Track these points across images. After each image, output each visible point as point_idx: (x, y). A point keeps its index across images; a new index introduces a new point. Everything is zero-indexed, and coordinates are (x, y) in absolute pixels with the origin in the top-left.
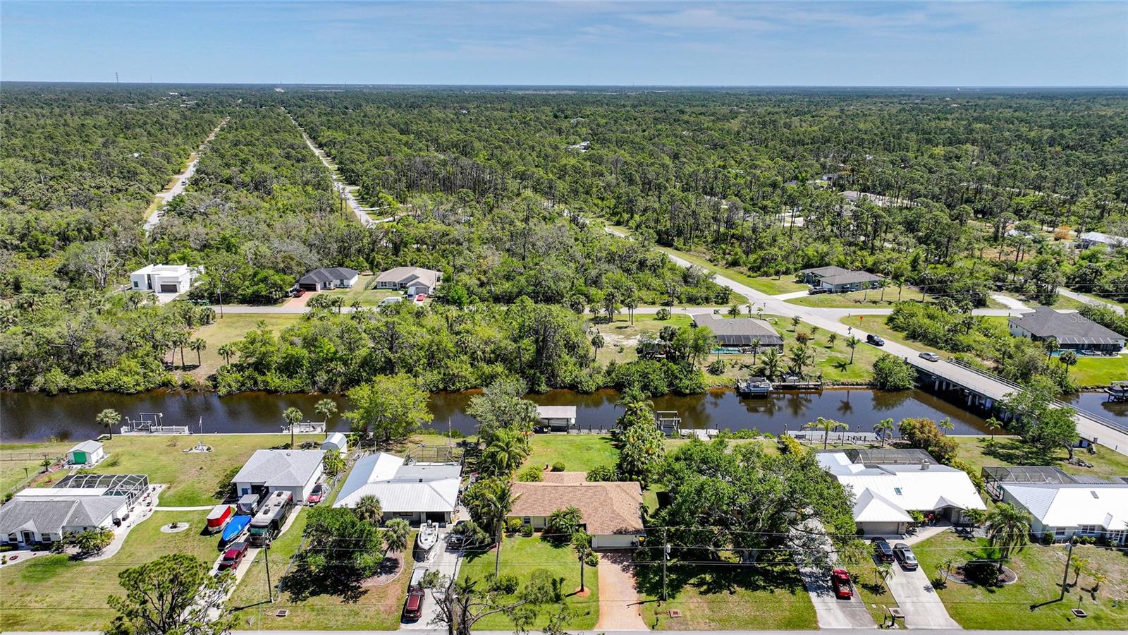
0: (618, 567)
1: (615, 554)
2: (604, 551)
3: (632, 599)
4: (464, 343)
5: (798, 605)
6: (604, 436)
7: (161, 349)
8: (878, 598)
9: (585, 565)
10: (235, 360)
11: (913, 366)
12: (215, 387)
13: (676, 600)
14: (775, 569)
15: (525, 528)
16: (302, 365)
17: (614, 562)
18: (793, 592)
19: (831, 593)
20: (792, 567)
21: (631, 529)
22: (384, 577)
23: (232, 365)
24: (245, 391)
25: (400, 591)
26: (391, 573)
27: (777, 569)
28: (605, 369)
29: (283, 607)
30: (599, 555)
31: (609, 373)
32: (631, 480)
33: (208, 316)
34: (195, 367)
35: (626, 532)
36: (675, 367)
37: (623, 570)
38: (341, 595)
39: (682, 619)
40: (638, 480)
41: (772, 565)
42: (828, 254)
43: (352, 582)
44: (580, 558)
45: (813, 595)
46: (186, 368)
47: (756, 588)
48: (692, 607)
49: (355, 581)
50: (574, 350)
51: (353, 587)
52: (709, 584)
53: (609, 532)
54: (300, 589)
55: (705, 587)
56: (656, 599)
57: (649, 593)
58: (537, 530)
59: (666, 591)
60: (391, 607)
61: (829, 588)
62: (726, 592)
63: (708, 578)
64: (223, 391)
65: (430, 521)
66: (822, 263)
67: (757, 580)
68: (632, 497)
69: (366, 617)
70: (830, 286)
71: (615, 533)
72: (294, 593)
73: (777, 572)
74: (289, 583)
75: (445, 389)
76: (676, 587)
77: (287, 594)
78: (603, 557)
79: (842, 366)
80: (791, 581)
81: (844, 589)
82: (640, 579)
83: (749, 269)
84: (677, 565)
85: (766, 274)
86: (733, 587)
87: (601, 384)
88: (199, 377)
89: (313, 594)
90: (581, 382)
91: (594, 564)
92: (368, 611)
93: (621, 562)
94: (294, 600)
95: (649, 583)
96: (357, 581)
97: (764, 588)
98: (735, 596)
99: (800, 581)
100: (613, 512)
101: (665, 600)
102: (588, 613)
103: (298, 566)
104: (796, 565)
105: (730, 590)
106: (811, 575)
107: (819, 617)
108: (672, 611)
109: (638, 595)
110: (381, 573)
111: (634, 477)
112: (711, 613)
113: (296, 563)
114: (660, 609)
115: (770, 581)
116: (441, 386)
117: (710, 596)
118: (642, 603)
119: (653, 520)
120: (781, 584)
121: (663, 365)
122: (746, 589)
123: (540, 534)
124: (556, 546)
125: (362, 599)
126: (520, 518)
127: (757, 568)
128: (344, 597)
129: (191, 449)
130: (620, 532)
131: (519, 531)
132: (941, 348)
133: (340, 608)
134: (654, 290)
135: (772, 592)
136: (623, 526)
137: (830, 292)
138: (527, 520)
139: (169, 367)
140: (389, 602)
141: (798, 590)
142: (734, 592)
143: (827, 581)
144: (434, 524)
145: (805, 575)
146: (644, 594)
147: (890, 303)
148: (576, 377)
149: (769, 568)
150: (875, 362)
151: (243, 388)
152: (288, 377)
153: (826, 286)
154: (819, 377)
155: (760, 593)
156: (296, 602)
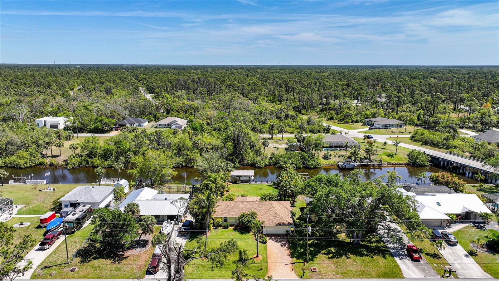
0: (278, 244)
1: (276, 237)
2: (271, 236)
3: (288, 261)
4: (197, 143)
5: (389, 264)
6: (269, 184)
7: (41, 147)
8: (436, 260)
9: (259, 243)
10: (78, 151)
11: (428, 155)
12: (67, 165)
13: (314, 262)
14: (372, 245)
15: (224, 224)
16: (112, 154)
17: (277, 241)
18: (385, 258)
19: (408, 258)
20: (382, 244)
21: (286, 223)
22: (139, 249)
23: (76, 154)
24: (82, 167)
25: (147, 257)
26: (143, 247)
27: (374, 245)
28: (269, 156)
29: (74, 266)
30: (268, 238)
31: (271, 158)
32: (285, 200)
33: (70, 136)
34: (58, 156)
35: (283, 224)
36: (306, 154)
37: (282, 246)
38: (111, 259)
39: (319, 273)
40: (289, 200)
41: (370, 243)
42: (376, 113)
43: (119, 252)
44: (256, 240)
45: (397, 259)
46: (53, 157)
47: (362, 255)
48: (324, 265)
49: (121, 252)
50: (253, 147)
51: (119, 255)
52: (334, 253)
53: (273, 225)
54: (87, 256)
55: (331, 255)
56: (302, 261)
57: (298, 258)
58: (231, 225)
59: (308, 257)
60: (140, 266)
61: (406, 255)
62: (344, 257)
63: (333, 250)
64: (70, 166)
65: (169, 220)
66: (374, 116)
67: (362, 251)
68: (286, 207)
69: (125, 271)
70: (379, 126)
71: (277, 225)
72: (83, 258)
73: (374, 247)
74: (82, 253)
75: (186, 166)
76: (314, 255)
77: (79, 259)
78: (270, 239)
79: (391, 156)
80: (383, 252)
81: (416, 255)
82: (292, 251)
83: (339, 121)
84: (313, 243)
85: (347, 122)
86: (348, 255)
87: (267, 164)
88: (60, 161)
89: (95, 258)
90: (257, 163)
91: (264, 242)
92: (126, 268)
93: (281, 241)
94: (82, 262)
95: (298, 252)
96: (123, 251)
97: (367, 255)
98: (350, 260)
99: (388, 251)
100: (276, 214)
101: (308, 262)
102: (261, 269)
103: (89, 244)
104: (384, 243)
105: (346, 256)
106: (394, 248)
107: (403, 272)
108: (312, 268)
109: (291, 259)
110: (137, 247)
111: (287, 198)
112: (336, 269)
113: (88, 243)
114: (305, 267)
115: (370, 252)
116: (184, 164)
117: (335, 260)
118: (294, 263)
119: (298, 221)
120: (377, 253)
121: (300, 154)
122: (356, 256)
123: (233, 227)
124: (242, 233)
125: (124, 262)
126: (221, 218)
127: (361, 244)
128: (113, 260)
129: (44, 189)
130: (279, 224)
131: (221, 226)
132: (441, 148)
133: (109, 266)
134: (293, 127)
135: (372, 257)
136: (282, 221)
137: (379, 128)
138: (225, 219)
139: (44, 156)
140: (140, 263)
141: (388, 256)
142: (349, 258)
143: (404, 251)
144: (171, 222)
145: (390, 248)
146: (295, 259)
147: (410, 133)
148: (254, 160)
149: (369, 244)
150: (408, 154)
151: (81, 166)
152: (105, 160)
153: (377, 126)
154: (380, 161)
155: (364, 258)
156: (83, 263)
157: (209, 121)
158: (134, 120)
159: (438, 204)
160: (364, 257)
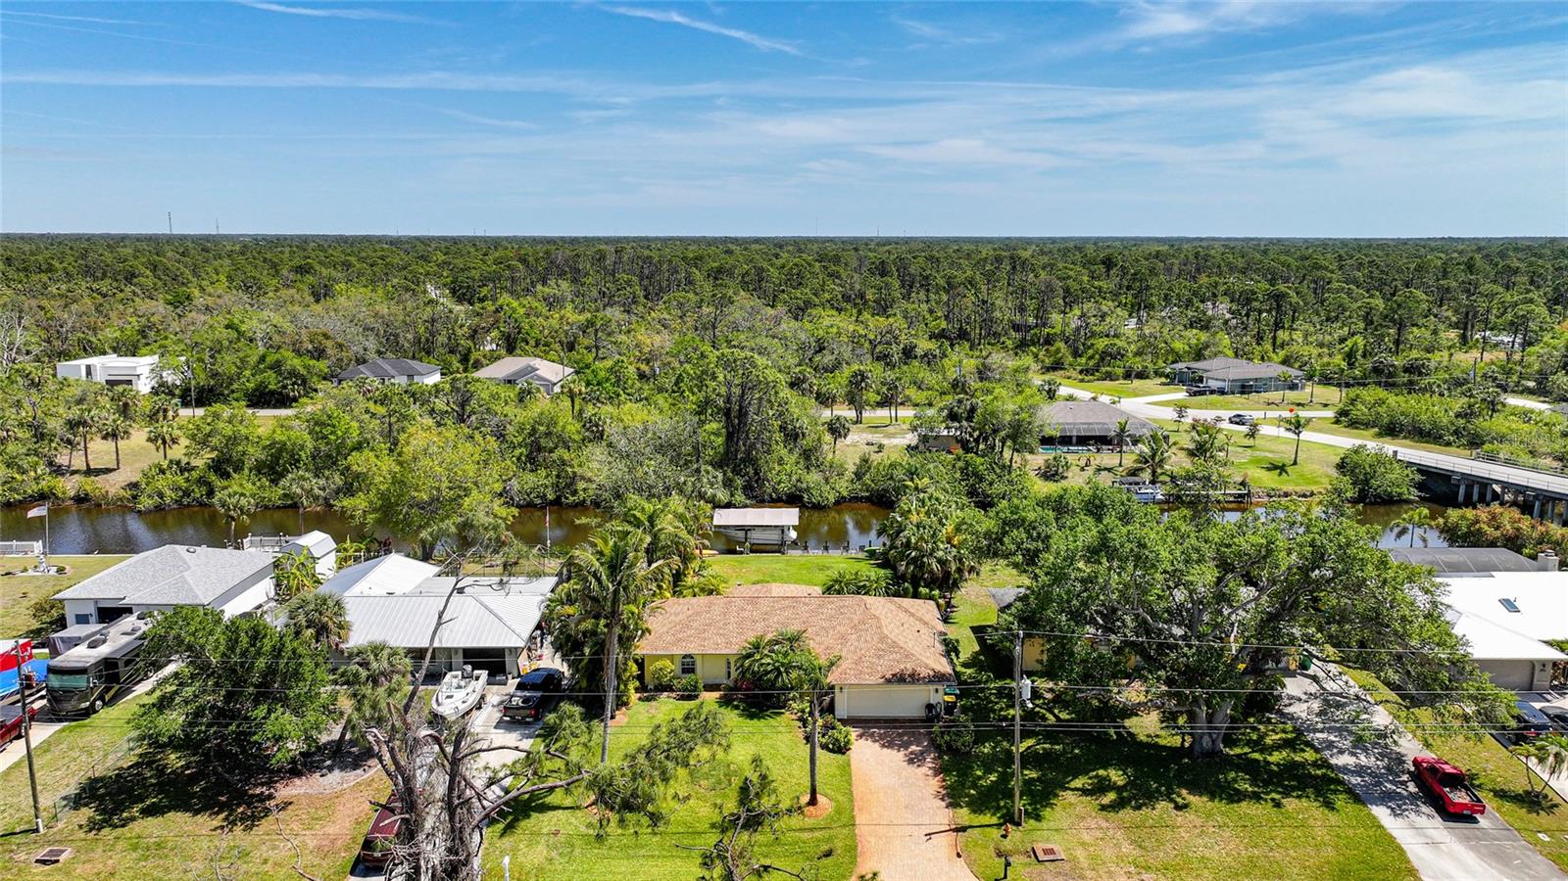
0: (896, 757)
1: (889, 729)
2: (865, 724)
3: (938, 821)
4: (597, 426)
5: (1351, 832)
6: (853, 556)
7: (51, 441)
8: (1543, 818)
9: (818, 750)
10: (177, 452)
11: (1410, 464)
12: (135, 497)
13: (1044, 824)
14: (1270, 759)
15: (685, 678)
16: (298, 461)
17: (890, 745)
18: (1329, 805)
19: (1424, 809)
20: (1309, 755)
21: (924, 672)
22: (336, 776)
23: (171, 462)
24: (189, 505)
26: (356, 766)
27: (1276, 757)
28: (852, 468)
29: (60, 842)
30: (853, 733)
31: (859, 475)
32: (916, 595)
33: (165, 411)
34: (108, 471)
35: (914, 678)
36: (979, 460)
37: (911, 761)
38: (217, 813)
39: (1067, 866)
40: (931, 598)
41: (1262, 751)
42: (1207, 346)
43: (256, 786)
44: (808, 739)
45: (1381, 813)
46: (89, 472)
47: (1236, 797)
48: (1086, 837)
49: (262, 784)
50: (795, 439)
51: (253, 796)
52: (1119, 789)
53: (875, 679)
54: (122, 802)
55: (1111, 796)
56: (994, 820)
57: (977, 806)
58: (710, 688)
59: (1020, 804)
60: (333, 842)
61: (1413, 797)
62: (1163, 805)
63: (1116, 776)
64: (146, 503)
65: (469, 668)
66: (1199, 354)
67: (1235, 780)
68: (921, 620)
69: (265, 861)
70: (1220, 384)
71: (889, 681)
72: (103, 812)
73: (1278, 765)
74: (102, 791)
75: (557, 502)
76: (1042, 796)
77: (87, 813)
78: (861, 736)
79: (1280, 468)
80: (1321, 784)
81: (1460, 797)
82: (951, 779)
83: (1081, 372)
84: (1036, 753)
85: (1109, 377)
86: (1179, 796)
87: (845, 494)
88: (113, 485)
89: (150, 812)
90: (808, 490)
91: (840, 749)
92: (274, 848)
93: (905, 745)
94: (94, 826)
95: (974, 786)
96: (270, 783)
97: (1256, 797)
98: (1189, 816)
99: (1341, 782)
100: (883, 639)
101: (1018, 824)
102: (828, 854)
103: (141, 755)
104: (1317, 751)
105: (1172, 800)
106: (1360, 771)
107: (1416, 863)
108: (1039, 847)
109: (950, 812)
110: (330, 769)
111: (923, 590)
112: (1137, 852)
113: (139, 751)
114: (1007, 845)
115: (1266, 783)
116: (551, 497)
117: (1127, 814)
118: (963, 829)
119: (969, 671)
120: (1294, 788)
121: (959, 459)
122: (1212, 799)
123: (716, 695)
124: (751, 716)
125: (266, 825)
126: (671, 657)
127: (1228, 755)
128: (226, 819)
129: (25, 570)
130: (900, 679)
131: (669, 688)
132: (1448, 444)
133: (205, 844)
134: (929, 389)
135: (1278, 805)
136: (908, 667)
137: (1222, 392)
138: (688, 666)
139: (58, 471)
140: (331, 830)
141: (1340, 800)
142: (1186, 806)
143: (1404, 783)
144: (476, 672)
145: (1345, 769)
146: (965, 811)
147: (1326, 405)
148: (799, 480)
149: (1256, 756)
150: (1337, 460)
151: (185, 501)
152: (272, 481)
153: (1214, 384)
154: (1243, 484)
155: (1245, 807)
156: (99, 830)
157: (644, 367)
158: (393, 368)
159: (1510, 605)
160: (1244, 804)
